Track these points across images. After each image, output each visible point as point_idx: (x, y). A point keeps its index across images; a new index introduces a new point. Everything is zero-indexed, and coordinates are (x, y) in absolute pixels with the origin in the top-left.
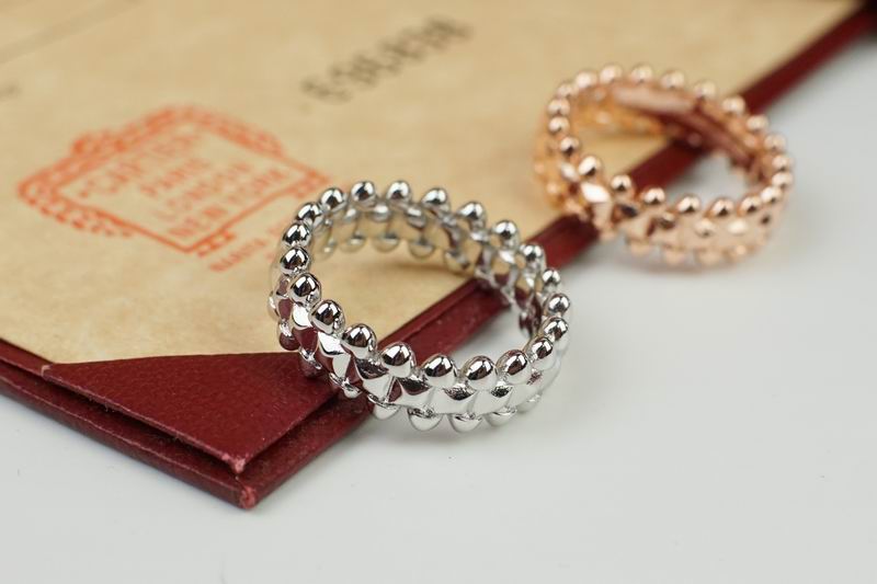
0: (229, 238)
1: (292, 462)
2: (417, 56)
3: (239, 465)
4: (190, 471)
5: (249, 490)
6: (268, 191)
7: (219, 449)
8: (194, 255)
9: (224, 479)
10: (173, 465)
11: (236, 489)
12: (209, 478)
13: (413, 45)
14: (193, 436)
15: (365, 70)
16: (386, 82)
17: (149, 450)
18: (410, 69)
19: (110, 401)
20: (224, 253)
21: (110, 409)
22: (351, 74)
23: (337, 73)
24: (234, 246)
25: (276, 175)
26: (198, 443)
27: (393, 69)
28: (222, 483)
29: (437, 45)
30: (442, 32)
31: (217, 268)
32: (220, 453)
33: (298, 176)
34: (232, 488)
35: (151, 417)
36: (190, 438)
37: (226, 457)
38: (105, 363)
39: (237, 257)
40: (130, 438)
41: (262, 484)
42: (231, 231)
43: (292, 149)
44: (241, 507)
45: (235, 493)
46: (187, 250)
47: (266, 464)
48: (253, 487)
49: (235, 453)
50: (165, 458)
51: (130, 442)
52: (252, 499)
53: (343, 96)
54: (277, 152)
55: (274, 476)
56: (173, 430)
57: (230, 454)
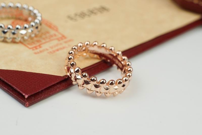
0: (40, 47)
1: (39, 99)
2: (95, 13)
3: (26, 96)
4: (16, 97)
5: (28, 103)
6: (52, 38)
7: (23, 92)
8: (31, 50)
9: (23, 100)
10: (13, 95)
11: (25, 102)
12: (20, 99)
13: (95, 11)
14: (18, 89)
15: (83, 15)
16: (87, 18)
17: (8, 90)
18: (93, 16)
19: (2, 78)
20: (38, 50)
21: (2, 80)
22: (79, 16)
23: (76, 15)
24: (41, 49)
25: (55, 35)
26: (19, 90)
27: (89, 16)
28: (22, 100)
29: (101, 12)
30: (103, 9)
31: (36, 53)
32: (23, 93)
33: (60, 36)
34: (24, 102)
35: (10, 83)
36: (17, 89)
37: (24, 94)
38: (4, 70)
39: (41, 52)
40: (5, 87)
41: (31, 102)
42: (42, 46)
43: (61, 30)
44: (25, 106)
45: (24, 103)
46: (30, 48)
47: (33, 98)
48: (28, 102)
49: (26, 94)
50: (11, 93)
51: (5, 88)
52: (28, 105)
53: (76, 20)
54: (57, 30)
55: (34, 101)
56: (14, 87)
57: (25, 94)
